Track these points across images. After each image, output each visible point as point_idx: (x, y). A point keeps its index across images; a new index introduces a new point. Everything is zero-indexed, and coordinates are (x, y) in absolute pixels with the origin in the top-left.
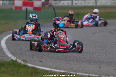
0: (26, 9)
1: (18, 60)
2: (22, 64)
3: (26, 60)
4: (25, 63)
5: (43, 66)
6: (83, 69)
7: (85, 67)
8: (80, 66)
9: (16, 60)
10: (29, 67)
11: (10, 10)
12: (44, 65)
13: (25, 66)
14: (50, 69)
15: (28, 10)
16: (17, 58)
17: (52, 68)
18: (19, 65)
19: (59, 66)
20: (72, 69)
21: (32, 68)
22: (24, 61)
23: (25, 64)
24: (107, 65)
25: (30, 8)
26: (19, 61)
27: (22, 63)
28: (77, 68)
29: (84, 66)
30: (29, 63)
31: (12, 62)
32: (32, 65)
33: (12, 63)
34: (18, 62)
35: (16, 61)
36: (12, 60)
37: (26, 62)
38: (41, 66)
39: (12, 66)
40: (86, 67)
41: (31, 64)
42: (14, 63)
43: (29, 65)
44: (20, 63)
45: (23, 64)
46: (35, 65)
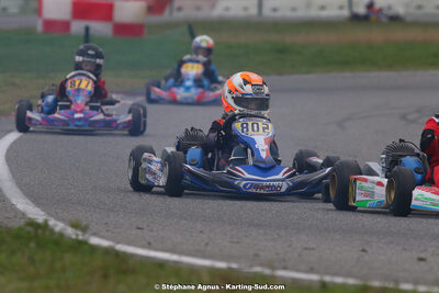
0: (87, 29)
1: (52, 222)
2: (70, 238)
3: (84, 223)
4: (80, 233)
5: (149, 246)
6: (300, 255)
7: (306, 249)
8: (289, 246)
9: (46, 221)
10: (94, 248)
11: (27, 34)
12: (151, 241)
13: (80, 246)
14: (175, 257)
15: (92, 32)
16: (52, 216)
17: (181, 253)
18: (59, 241)
19: (207, 244)
20: (257, 255)
21: (108, 251)
22: (75, 226)
23: (80, 237)
24: (392, 243)
25: (100, 28)
26: (58, 226)
27: (70, 232)
28: (277, 254)
29: (305, 246)
30: (95, 234)
31: (30, 229)
32: (105, 243)
33: (29, 233)
34: (52, 231)
35: (45, 226)
36: (32, 224)
37: (84, 229)
38: (143, 247)
39: (32, 245)
40: (313, 249)
41: (102, 237)
42: (40, 232)
43: (94, 241)
44: (61, 235)
45: (74, 237)
46: (118, 243)
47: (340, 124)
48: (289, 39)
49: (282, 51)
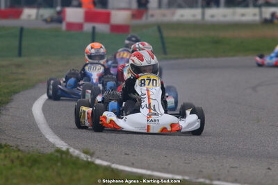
0: (94, 28)
1: (71, 150)
2: (83, 160)
3: (92, 151)
4: (89, 157)
5: (133, 165)
6: (228, 172)
7: (232, 167)
9: (68, 149)
10: (98, 167)
11: (56, 32)
12: (134, 162)
13: (89, 165)
15: (97, 30)
16: (71, 146)
17: (153, 170)
18: (76, 162)
19: (169, 164)
20: (201, 172)
21: (107, 168)
22: (86, 152)
23: (89, 160)
25: (102, 28)
26: (75, 152)
27: (83, 156)
30: (98, 158)
31: (58, 154)
32: (105, 163)
33: (57, 156)
34: (71, 156)
35: (67, 152)
36: (59, 151)
37: (92, 155)
38: (128, 166)
39: (59, 164)
40: (236, 167)
41: (103, 160)
42: (64, 156)
43: (98, 162)
44: (78, 158)
45: (85, 159)
46: (113, 163)
47: (254, 88)
48: (222, 34)
49: (217, 42)
